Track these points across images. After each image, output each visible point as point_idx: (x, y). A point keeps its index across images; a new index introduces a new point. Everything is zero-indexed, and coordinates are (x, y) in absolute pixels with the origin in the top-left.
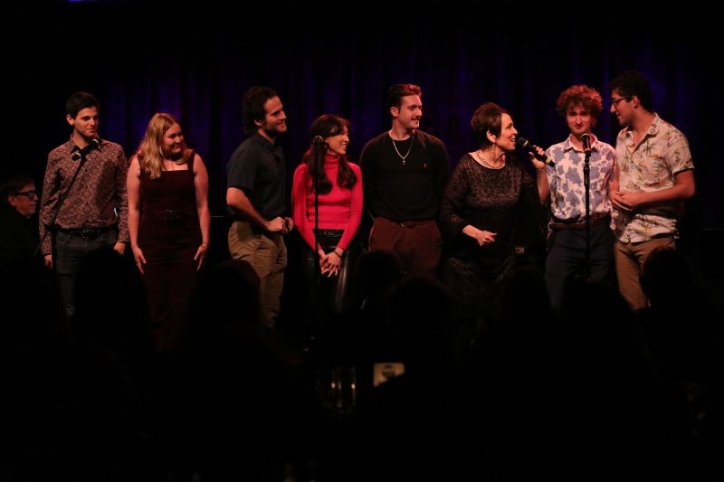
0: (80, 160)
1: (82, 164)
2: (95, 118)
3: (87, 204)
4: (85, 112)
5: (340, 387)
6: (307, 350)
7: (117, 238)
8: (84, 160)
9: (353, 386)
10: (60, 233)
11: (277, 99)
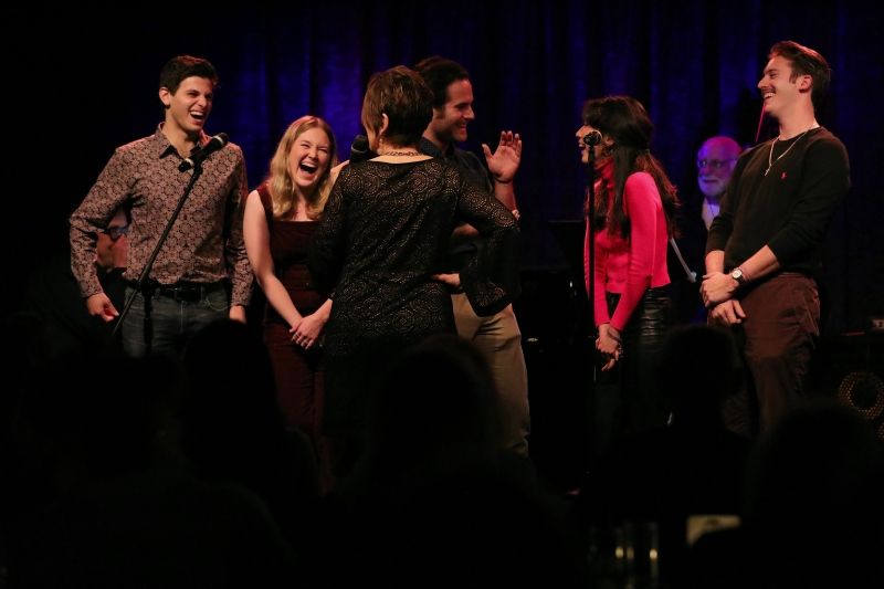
0: (191, 171)
1: (194, 179)
2: (207, 96)
3: (186, 246)
4: (191, 83)
5: (630, 554)
6: (575, 493)
7: (229, 300)
8: (198, 170)
9: (653, 554)
10: (129, 291)
11: (466, 83)
